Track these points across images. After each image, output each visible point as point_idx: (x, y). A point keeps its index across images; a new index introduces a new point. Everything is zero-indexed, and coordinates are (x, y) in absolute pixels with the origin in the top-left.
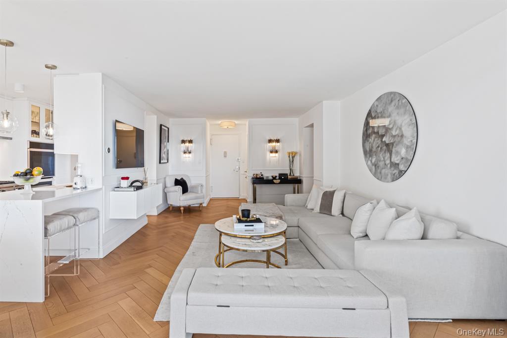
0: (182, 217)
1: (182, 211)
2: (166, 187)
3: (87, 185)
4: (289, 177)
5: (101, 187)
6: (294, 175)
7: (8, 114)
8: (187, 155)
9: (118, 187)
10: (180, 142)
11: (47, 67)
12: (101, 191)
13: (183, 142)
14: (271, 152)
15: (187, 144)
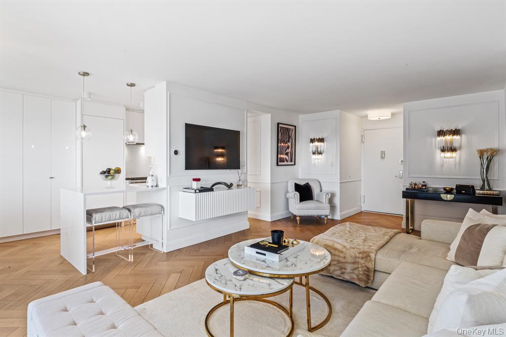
0: (298, 228)
1: (298, 222)
2: (288, 192)
3: (159, 184)
4: (477, 192)
5: (165, 186)
6: (490, 189)
7: (85, 127)
8: (317, 156)
9: (188, 188)
10: (310, 141)
11: (128, 85)
12: (166, 191)
13: (312, 141)
14: (443, 150)
15: (316, 144)
